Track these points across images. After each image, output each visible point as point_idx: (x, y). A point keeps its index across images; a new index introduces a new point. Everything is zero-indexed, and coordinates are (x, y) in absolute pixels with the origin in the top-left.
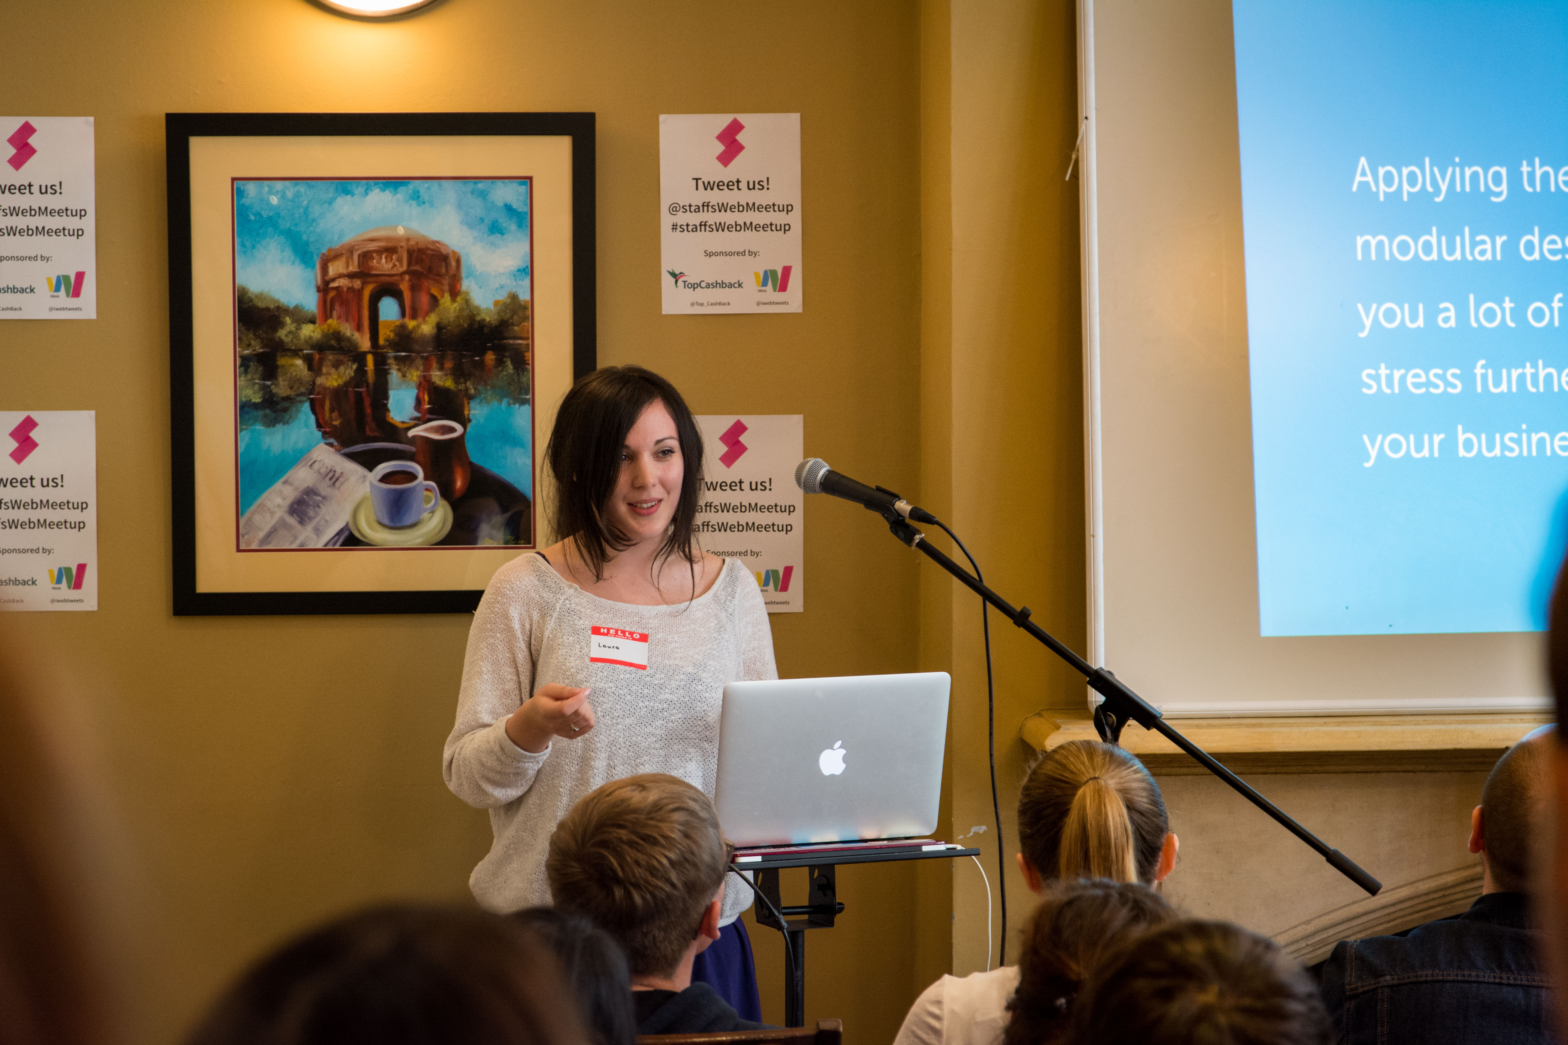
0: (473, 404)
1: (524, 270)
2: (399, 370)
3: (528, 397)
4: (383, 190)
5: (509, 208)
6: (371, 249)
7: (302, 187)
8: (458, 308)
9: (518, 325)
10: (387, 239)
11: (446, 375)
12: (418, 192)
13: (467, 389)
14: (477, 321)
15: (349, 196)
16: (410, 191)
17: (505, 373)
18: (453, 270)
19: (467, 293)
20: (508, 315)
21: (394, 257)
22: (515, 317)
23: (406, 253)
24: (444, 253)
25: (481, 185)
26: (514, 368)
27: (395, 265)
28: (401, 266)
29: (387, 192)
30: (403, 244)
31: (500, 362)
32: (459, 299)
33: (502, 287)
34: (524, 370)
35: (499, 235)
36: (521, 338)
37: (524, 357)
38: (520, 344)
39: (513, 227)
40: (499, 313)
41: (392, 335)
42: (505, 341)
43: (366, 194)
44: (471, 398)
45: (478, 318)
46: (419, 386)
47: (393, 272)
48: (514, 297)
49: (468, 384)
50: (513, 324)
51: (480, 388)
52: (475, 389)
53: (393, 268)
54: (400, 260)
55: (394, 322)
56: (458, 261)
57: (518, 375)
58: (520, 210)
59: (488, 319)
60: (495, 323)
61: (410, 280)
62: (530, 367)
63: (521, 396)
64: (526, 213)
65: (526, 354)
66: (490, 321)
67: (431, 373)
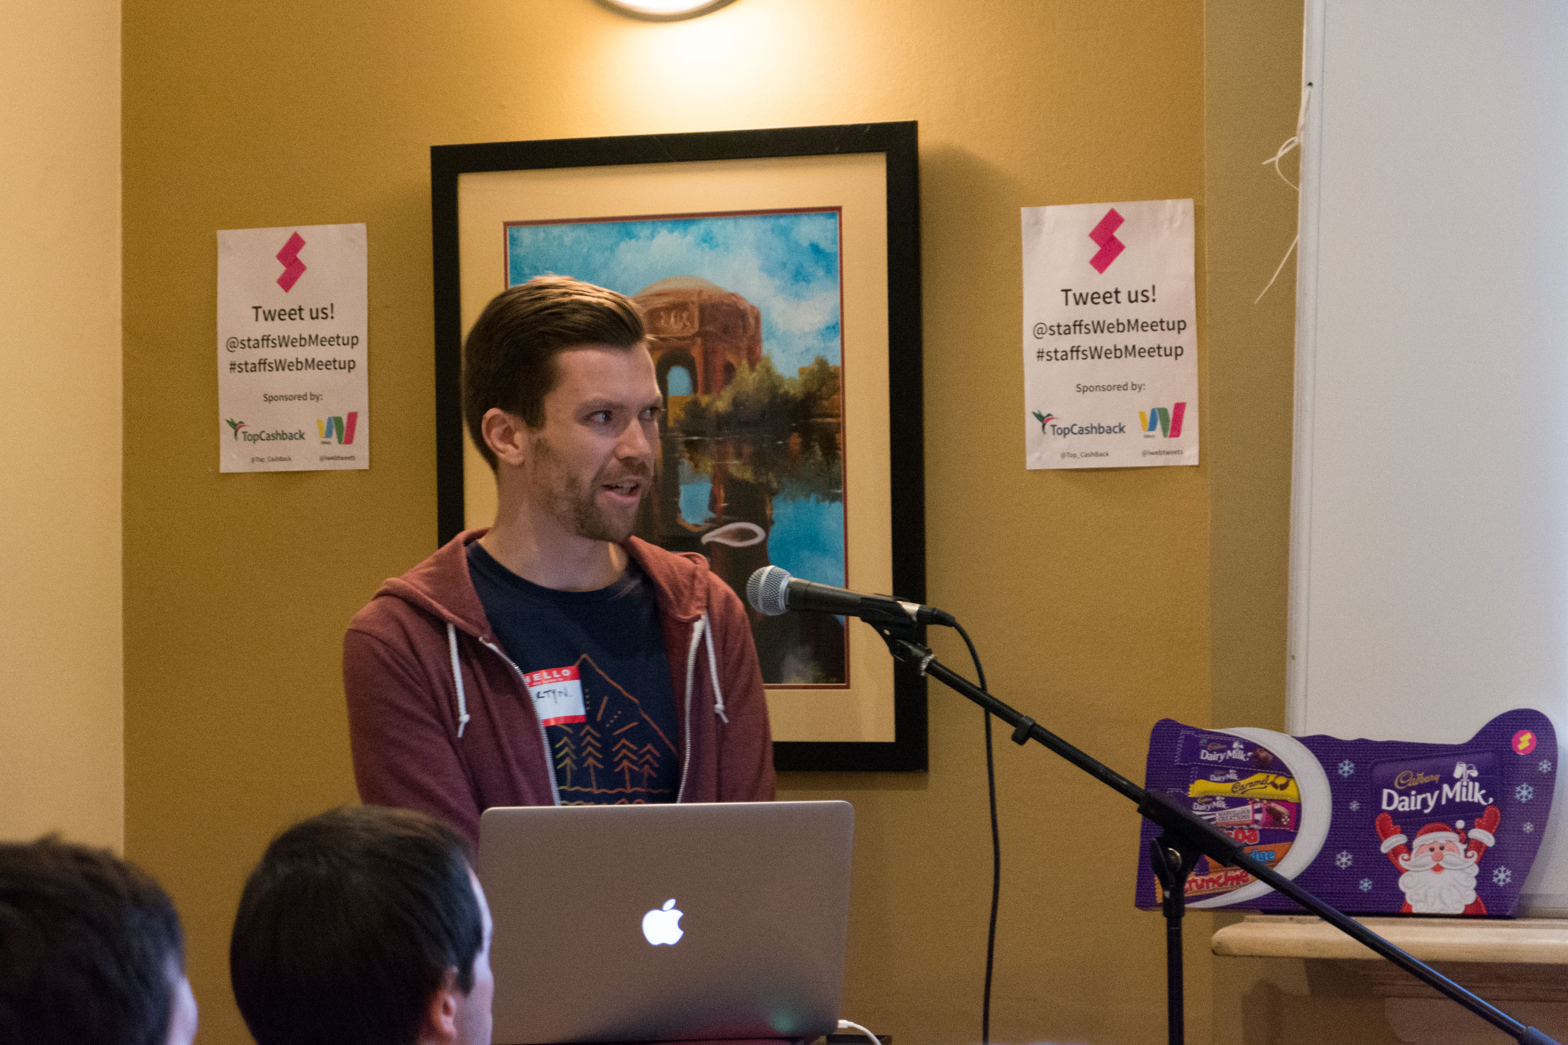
0: (776, 501)
1: (834, 327)
2: (691, 459)
3: (839, 491)
4: (671, 231)
5: (816, 249)
6: (658, 306)
7: (581, 232)
8: (757, 378)
9: (826, 399)
10: (676, 293)
11: (744, 465)
12: (712, 232)
13: (769, 482)
14: (781, 395)
15: (633, 241)
16: (702, 231)
17: (811, 461)
18: (751, 332)
19: (768, 359)
20: (815, 387)
21: (684, 315)
22: (824, 389)
23: (698, 309)
24: (742, 308)
25: (783, 221)
26: (823, 454)
27: (685, 326)
28: (693, 327)
29: (676, 234)
30: (694, 299)
31: (807, 447)
32: (758, 367)
33: (808, 350)
34: (835, 457)
35: (804, 283)
36: (831, 416)
37: (834, 439)
38: (830, 424)
39: (821, 273)
40: (805, 384)
41: (683, 415)
42: (813, 420)
43: (653, 236)
44: (773, 493)
45: (781, 391)
46: (714, 479)
47: (685, 334)
48: (822, 363)
49: (770, 475)
50: (821, 398)
51: (784, 480)
52: (779, 482)
53: (683, 329)
54: (690, 319)
55: (684, 398)
56: (757, 319)
57: (828, 463)
58: (828, 251)
59: (792, 392)
60: (800, 396)
61: (703, 344)
62: (841, 453)
63: (832, 491)
64: (835, 254)
65: (837, 436)
66: (795, 394)
67: (728, 462)
